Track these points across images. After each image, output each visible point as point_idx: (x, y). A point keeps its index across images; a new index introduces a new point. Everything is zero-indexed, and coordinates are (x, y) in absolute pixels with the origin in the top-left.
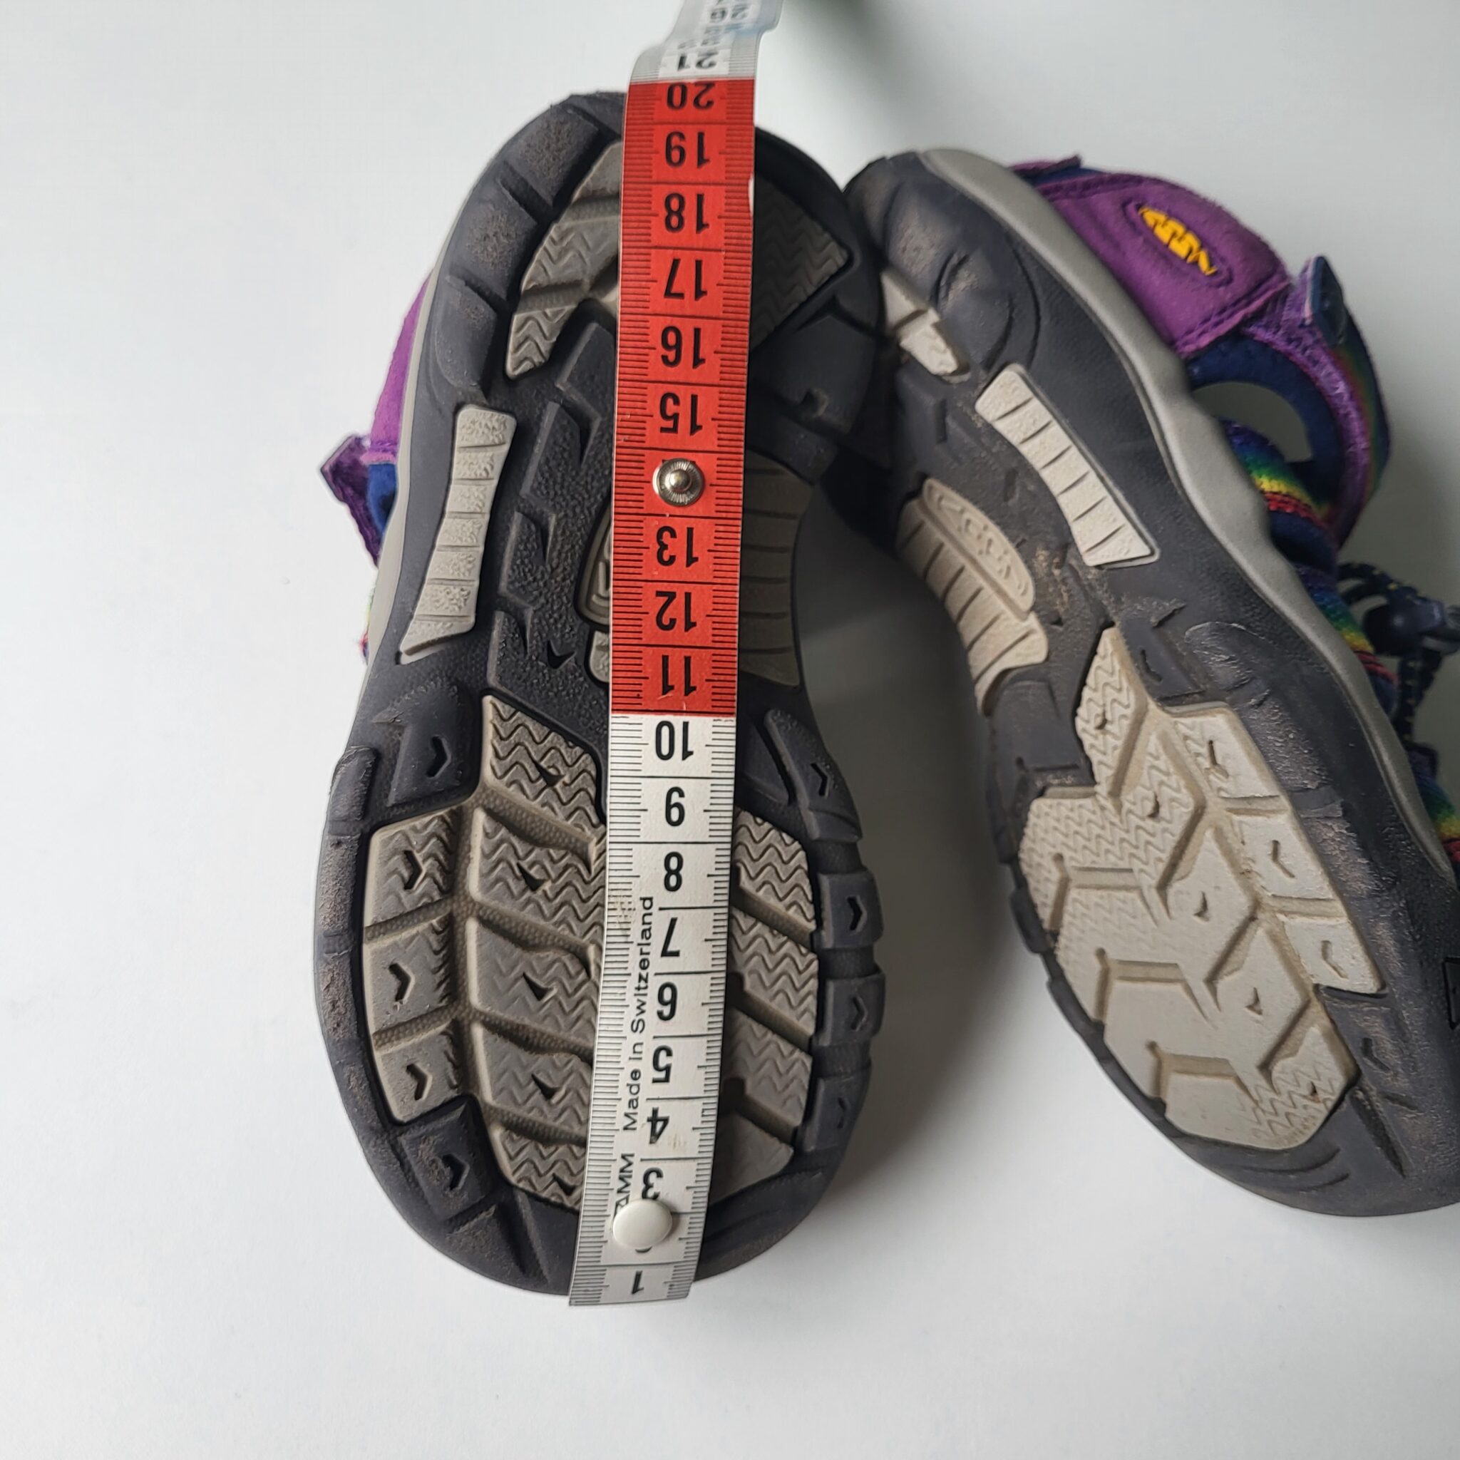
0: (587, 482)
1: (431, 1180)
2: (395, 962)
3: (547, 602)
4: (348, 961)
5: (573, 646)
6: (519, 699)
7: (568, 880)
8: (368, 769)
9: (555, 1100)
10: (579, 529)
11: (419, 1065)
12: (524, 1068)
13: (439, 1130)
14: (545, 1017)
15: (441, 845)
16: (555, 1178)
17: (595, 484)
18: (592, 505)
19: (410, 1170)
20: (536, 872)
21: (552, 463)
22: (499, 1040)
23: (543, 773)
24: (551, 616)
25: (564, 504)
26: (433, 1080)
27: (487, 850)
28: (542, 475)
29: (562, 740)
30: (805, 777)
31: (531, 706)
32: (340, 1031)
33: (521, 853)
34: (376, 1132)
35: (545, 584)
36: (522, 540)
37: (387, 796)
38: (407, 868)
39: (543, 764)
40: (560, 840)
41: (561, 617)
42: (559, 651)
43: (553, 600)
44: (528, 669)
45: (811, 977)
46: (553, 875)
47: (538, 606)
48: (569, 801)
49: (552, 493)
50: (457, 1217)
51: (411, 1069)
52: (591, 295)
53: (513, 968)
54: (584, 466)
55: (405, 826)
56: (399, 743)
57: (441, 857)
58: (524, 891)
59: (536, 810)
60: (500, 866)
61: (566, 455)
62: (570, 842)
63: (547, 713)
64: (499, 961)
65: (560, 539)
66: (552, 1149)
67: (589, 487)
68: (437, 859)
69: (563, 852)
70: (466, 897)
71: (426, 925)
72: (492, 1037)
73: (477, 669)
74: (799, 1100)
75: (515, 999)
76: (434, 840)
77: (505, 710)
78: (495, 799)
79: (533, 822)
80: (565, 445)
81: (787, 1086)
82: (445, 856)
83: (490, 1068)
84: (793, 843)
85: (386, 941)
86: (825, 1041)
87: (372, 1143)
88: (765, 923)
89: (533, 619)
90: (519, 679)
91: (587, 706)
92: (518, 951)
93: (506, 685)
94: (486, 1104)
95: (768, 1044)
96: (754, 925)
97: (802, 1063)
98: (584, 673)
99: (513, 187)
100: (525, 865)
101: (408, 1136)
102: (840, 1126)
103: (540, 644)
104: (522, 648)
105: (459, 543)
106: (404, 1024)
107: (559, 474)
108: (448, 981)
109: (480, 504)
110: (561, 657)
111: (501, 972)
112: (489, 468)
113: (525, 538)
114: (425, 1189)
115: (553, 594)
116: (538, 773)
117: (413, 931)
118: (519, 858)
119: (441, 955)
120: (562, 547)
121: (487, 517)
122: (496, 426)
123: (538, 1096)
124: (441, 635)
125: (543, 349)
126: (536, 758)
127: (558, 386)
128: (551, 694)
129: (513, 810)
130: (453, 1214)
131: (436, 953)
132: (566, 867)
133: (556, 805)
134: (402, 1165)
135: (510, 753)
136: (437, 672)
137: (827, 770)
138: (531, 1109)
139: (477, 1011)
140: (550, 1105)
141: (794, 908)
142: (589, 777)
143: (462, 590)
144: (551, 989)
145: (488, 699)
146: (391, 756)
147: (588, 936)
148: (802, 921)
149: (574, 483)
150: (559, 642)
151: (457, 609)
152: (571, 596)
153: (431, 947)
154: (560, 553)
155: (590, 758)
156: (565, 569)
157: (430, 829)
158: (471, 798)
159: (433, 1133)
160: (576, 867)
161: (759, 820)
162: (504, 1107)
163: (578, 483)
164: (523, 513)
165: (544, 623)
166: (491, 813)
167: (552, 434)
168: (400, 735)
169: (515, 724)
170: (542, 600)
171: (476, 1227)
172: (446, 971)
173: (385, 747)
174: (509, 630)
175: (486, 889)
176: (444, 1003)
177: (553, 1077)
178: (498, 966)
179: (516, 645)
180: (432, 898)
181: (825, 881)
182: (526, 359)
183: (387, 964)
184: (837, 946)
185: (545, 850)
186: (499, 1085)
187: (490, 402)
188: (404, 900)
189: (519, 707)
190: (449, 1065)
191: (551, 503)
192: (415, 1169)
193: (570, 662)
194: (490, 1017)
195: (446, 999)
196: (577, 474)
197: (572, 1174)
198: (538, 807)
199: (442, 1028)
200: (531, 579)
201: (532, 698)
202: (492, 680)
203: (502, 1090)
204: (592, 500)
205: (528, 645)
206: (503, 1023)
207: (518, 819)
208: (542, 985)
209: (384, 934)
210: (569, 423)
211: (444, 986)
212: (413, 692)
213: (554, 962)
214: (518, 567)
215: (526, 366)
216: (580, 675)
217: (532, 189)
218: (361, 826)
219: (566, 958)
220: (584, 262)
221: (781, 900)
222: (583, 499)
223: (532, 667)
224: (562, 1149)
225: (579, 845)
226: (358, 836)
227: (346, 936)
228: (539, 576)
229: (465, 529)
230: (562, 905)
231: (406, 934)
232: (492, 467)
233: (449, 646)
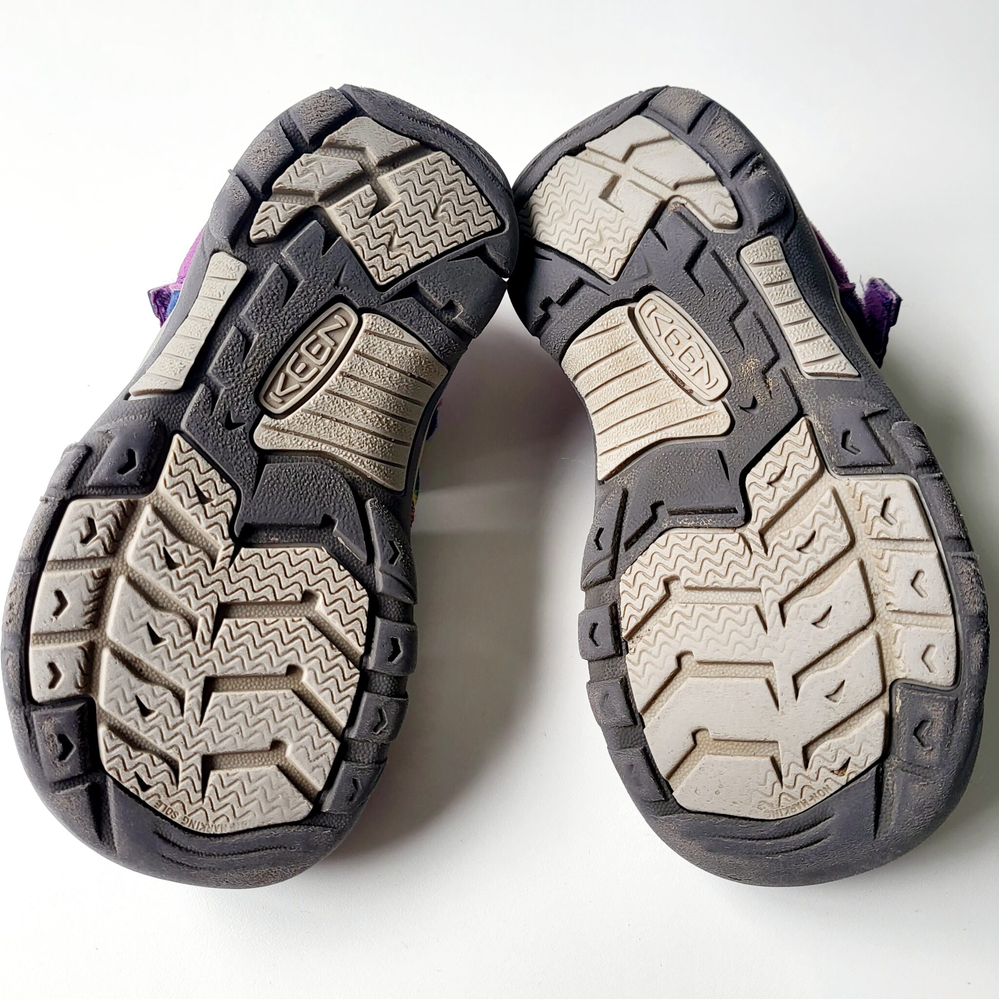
0: (285, 319)
1: (48, 749)
2: (60, 589)
3: (236, 387)
4: (29, 580)
5: (245, 419)
6: (198, 443)
7: (196, 569)
8: (79, 458)
9: (148, 718)
10: (272, 348)
11: (58, 665)
12: (131, 688)
13: (60, 714)
14: (155, 657)
15: (114, 520)
16: (137, 775)
17: (290, 321)
18: (285, 334)
19: (34, 738)
20: (175, 557)
21: (265, 301)
22: (118, 663)
23: (199, 493)
24: (236, 396)
25: (266, 328)
26: (65, 678)
27: (145, 533)
28: (256, 306)
29: (218, 476)
30: (383, 548)
31: (204, 449)
32: (10, 625)
33: (168, 542)
34: (17, 703)
35: (238, 376)
36: (231, 344)
37: (88, 479)
38: (87, 529)
39: (201, 488)
40: (200, 542)
41: (243, 398)
42: (234, 420)
43: (241, 387)
44: (209, 424)
45: (352, 685)
46: (187, 562)
47: (229, 387)
48: (212, 517)
49: (260, 319)
50: (60, 782)
51: (52, 666)
52: (319, 204)
53: (141, 617)
54: (285, 309)
55: (93, 502)
56: (107, 447)
57: (113, 529)
58: (163, 567)
59: (188, 517)
60: (152, 546)
61: (274, 297)
62: (207, 545)
63: (214, 455)
64: (133, 609)
65: (257, 350)
66: (139, 753)
67: (286, 323)
68: (109, 530)
69: (197, 549)
70: (123, 561)
71: (89, 570)
72: (114, 660)
73: (175, 416)
74: (324, 771)
75: (138, 638)
76: (110, 516)
77: (186, 446)
78: (162, 502)
79: (185, 524)
80: (275, 291)
81: (317, 758)
82: (115, 529)
83: (108, 682)
84: (362, 589)
85: (59, 574)
86: (353, 734)
87: (13, 711)
88: (328, 637)
89: (223, 395)
90: (201, 429)
91: (243, 459)
92: (148, 607)
93: (190, 430)
94: (100, 708)
95: (310, 723)
96: (320, 637)
97: (332, 745)
98: (248, 438)
99: (286, 126)
100: (169, 550)
101: (38, 712)
102: (351, 799)
103: (223, 411)
104: (209, 411)
105: (189, 335)
106: (55, 633)
107: (267, 309)
108: (94, 613)
109: (210, 315)
110: (235, 424)
111: (132, 617)
112: (222, 293)
113: (233, 343)
114: (42, 754)
115: (241, 383)
116: (195, 493)
117: (78, 572)
118: (165, 543)
119: (93, 594)
120: (257, 355)
121: (213, 323)
122: (233, 268)
123: (137, 711)
124: (157, 387)
125: (276, 228)
126: (197, 483)
127: (282, 253)
128: (220, 444)
129: (173, 514)
130: (57, 779)
131: (90, 591)
132: (197, 560)
133: (202, 517)
134: (30, 732)
135: (180, 474)
136: (147, 410)
137: (400, 548)
138: (130, 719)
139: (110, 640)
140: (144, 721)
141: (352, 633)
142: (230, 505)
143: (181, 364)
144: (165, 640)
145: (177, 437)
146: (98, 454)
147: (200, 611)
148: (354, 644)
149: (276, 317)
150: (236, 414)
151: (173, 374)
152: (254, 388)
153: (87, 585)
154: (254, 359)
155: (234, 493)
156: (255, 370)
157: (110, 508)
158: (147, 498)
159: (55, 715)
160: (204, 562)
161: (342, 567)
162: (111, 712)
163: (278, 318)
164: (238, 328)
165: (230, 399)
166: (156, 510)
167: (269, 282)
168: (109, 442)
169: (189, 457)
170: (233, 385)
171: (72, 793)
172: (94, 606)
173: (96, 447)
174: (204, 397)
175: (139, 558)
176: (86, 627)
177: (150, 701)
178: (131, 613)
179: (206, 407)
180: (98, 554)
181: (379, 622)
182: (263, 230)
183: (54, 590)
184: (376, 670)
185: (185, 544)
186: (111, 696)
187: (234, 252)
188: (78, 550)
189: (195, 446)
190: (79, 671)
191: (257, 326)
192: (38, 737)
193: (240, 429)
194: (118, 647)
195: (89, 625)
196: (280, 312)
197: (149, 776)
198: (190, 515)
199: (81, 643)
200: (230, 369)
201: (206, 443)
202: (183, 426)
203: (112, 699)
204: (286, 331)
205: (215, 410)
206: (126, 655)
207: (175, 520)
208: (159, 635)
209: (60, 569)
210: (282, 278)
211: (90, 615)
212: (126, 418)
213: (171, 621)
214: (224, 360)
215: (262, 235)
216: (244, 439)
217: (298, 130)
218: (65, 494)
219: (180, 621)
220: (318, 181)
221: (343, 625)
222: (280, 329)
223: (212, 424)
224: (146, 755)
225: (212, 549)
226: (60, 499)
227: (32, 563)
228: (236, 369)
229: (196, 327)
230: (187, 584)
231: (73, 573)
232: (224, 293)
233: (161, 396)
